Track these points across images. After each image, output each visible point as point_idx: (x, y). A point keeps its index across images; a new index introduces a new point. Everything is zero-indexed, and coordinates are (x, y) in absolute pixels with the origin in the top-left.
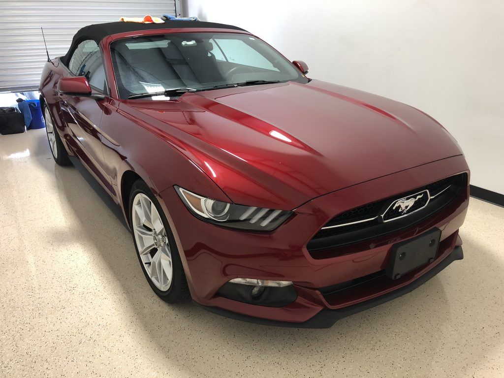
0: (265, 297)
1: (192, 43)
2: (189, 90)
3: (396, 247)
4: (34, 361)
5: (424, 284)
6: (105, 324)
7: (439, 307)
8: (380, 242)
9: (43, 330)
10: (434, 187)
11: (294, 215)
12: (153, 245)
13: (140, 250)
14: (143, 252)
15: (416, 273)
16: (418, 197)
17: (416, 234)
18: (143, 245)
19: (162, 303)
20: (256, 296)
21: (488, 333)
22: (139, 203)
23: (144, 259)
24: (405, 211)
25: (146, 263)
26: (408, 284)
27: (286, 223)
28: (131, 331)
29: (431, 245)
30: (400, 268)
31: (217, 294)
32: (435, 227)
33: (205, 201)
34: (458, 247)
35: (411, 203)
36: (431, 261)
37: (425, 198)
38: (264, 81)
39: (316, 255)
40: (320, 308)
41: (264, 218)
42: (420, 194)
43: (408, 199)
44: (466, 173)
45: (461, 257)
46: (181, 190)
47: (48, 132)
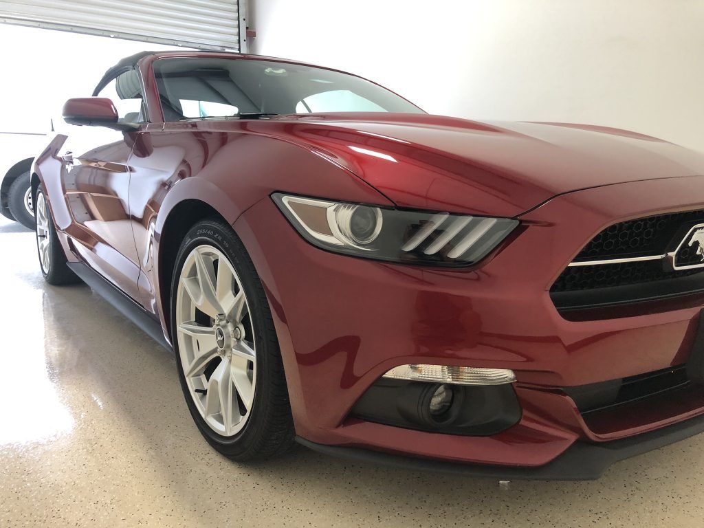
0: (454, 416)
12: (214, 352)
13: (186, 367)
14: (191, 372)
18: (191, 356)
20: (437, 413)
22: (193, 273)
23: (192, 385)
25: (195, 392)
31: (352, 417)
33: (336, 210)
40: (572, 438)
46: (285, 200)
47: (39, 234)
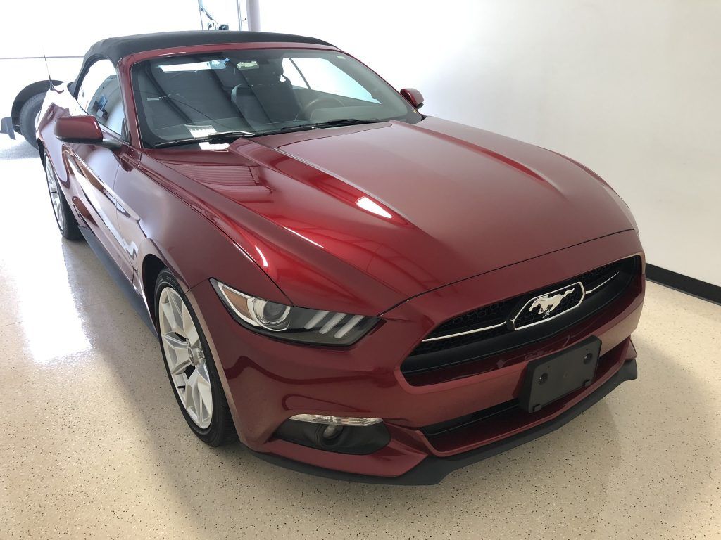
0: (342, 440)
1: (252, 64)
2: (244, 134)
3: (533, 365)
4: (10, 533)
5: (581, 415)
6: (116, 478)
7: (602, 449)
8: (511, 359)
9: (27, 486)
10: (590, 279)
11: (381, 322)
12: (188, 362)
13: (172, 367)
14: (175, 371)
15: (567, 401)
16: (567, 292)
17: (567, 345)
18: (175, 361)
19: (202, 445)
20: (329, 439)
21: (671, 486)
22: (167, 301)
23: (178, 380)
24: (547, 314)
25: (179, 387)
26: (553, 418)
27: (372, 333)
28: (154, 487)
29: (586, 361)
30: (539, 396)
31: (275, 435)
32: (592, 336)
33: (254, 302)
34: (631, 362)
35: (556, 300)
36: (587, 384)
37: (578, 294)
38: (355, 120)
39: (414, 380)
40: (423, 456)
41: (339, 326)
42: (570, 288)
43: (550, 296)
44: (639, 256)
45: (633, 376)
46: (220, 285)
47: (51, 191)
